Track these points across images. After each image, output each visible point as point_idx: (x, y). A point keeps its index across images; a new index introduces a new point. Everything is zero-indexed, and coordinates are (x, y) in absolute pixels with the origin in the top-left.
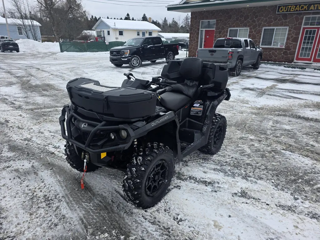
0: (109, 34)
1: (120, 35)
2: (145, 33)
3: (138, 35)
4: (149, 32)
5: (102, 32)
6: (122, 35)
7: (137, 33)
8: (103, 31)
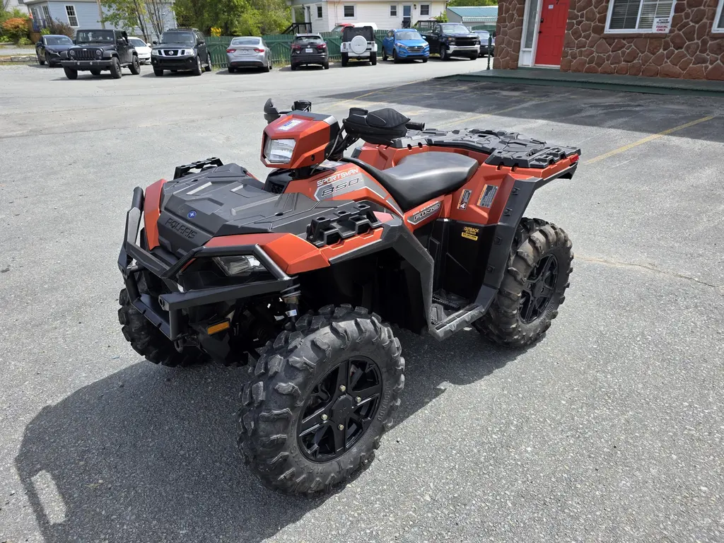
0: (320, 15)
1: (346, 15)
2: (412, 7)
3: (391, 15)
4: (422, 6)
5: (306, 11)
6: (352, 15)
7: (390, 10)
8: (309, 8)
